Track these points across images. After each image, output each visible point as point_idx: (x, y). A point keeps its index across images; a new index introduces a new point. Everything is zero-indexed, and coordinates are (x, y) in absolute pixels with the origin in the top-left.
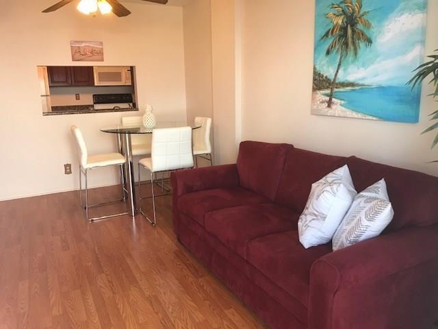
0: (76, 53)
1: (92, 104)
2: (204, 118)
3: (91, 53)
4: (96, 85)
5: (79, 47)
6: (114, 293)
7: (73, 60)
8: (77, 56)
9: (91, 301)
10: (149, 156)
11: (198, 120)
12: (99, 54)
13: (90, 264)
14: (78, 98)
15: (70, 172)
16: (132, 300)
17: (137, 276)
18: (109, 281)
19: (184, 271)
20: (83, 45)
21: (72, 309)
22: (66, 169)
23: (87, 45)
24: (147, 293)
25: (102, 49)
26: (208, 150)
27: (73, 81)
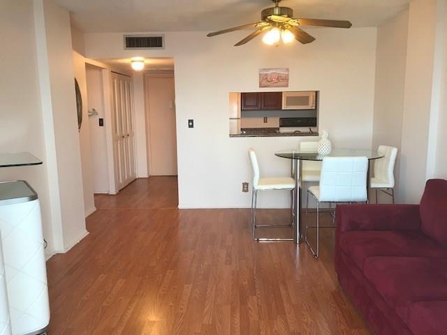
0: (264, 80)
1: (278, 126)
2: (389, 147)
3: (277, 79)
4: (283, 108)
5: (267, 74)
6: (260, 318)
7: (260, 87)
8: (264, 83)
9: (237, 320)
10: (317, 183)
11: (382, 149)
12: (284, 80)
13: (246, 283)
14: (265, 121)
15: (247, 191)
16: (276, 331)
17: (287, 307)
18: (258, 305)
19: (337, 315)
20: (270, 72)
21: (220, 323)
22: (244, 187)
23: (274, 71)
24: (292, 328)
25: (288, 75)
26: (391, 184)
27: (263, 105)
